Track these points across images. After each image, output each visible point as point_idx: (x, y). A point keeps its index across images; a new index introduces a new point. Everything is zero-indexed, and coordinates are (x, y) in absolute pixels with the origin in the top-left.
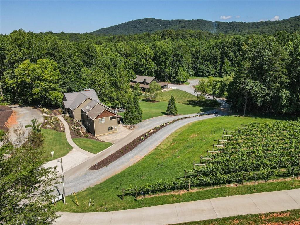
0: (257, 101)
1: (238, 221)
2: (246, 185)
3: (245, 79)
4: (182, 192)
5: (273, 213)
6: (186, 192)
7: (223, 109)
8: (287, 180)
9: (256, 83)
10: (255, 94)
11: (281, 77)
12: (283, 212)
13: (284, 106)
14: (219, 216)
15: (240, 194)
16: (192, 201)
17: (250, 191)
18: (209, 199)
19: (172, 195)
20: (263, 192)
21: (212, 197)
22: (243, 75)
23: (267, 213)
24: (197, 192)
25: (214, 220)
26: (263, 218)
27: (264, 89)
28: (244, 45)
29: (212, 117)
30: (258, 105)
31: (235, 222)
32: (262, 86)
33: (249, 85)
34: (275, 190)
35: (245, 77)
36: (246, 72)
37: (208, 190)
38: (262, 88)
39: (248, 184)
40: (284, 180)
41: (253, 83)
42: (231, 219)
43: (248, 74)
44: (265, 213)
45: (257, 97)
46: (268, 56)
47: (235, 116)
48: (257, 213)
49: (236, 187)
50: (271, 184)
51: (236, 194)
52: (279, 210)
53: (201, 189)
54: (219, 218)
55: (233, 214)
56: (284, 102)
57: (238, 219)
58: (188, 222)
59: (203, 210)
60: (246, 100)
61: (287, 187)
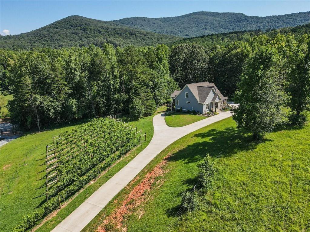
0: (50, 114)
1: (116, 200)
2: (101, 176)
3: (31, 95)
4: (54, 214)
5: (131, 182)
6: (59, 211)
7: (5, 133)
8: (121, 160)
9: (45, 96)
10: (47, 107)
11: (64, 89)
12: (135, 178)
13: (74, 113)
14: (103, 206)
15: (103, 184)
16: (71, 213)
17: (107, 178)
18: (84, 201)
19: (46, 223)
20: (115, 174)
21: (86, 198)
22: (28, 91)
23: (128, 184)
24: (68, 205)
25: (101, 211)
26: (128, 188)
27: (53, 102)
28: (10, 61)
29: (3, 143)
30: (52, 117)
31: (115, 202)
32: (51, 99)
33: (38, 100)
34: (120, 169)
35: (30, 93)
36: (30, 88)
37: (77, 197)
38: (51, 101)
39: (102, 175)
40: (120, 161)
41: (41, 97)
42: (112, 202)
43: (32, 90)
44: (127, 185)
45: (50, 110)
46: (47, 71)
47: (32, 134)
48: (123, 187)
49: (95, 182)
50: (115, 167)
51: (101, 186)
52: (132, 178)
53: (70, 200)
54: (103, 207)
55: (110, 199)
56: (75, 109)
57: (116, 199)
58: (84, 227)
59: (87, 212)
60: (37, 116)
61: (125, 164)
